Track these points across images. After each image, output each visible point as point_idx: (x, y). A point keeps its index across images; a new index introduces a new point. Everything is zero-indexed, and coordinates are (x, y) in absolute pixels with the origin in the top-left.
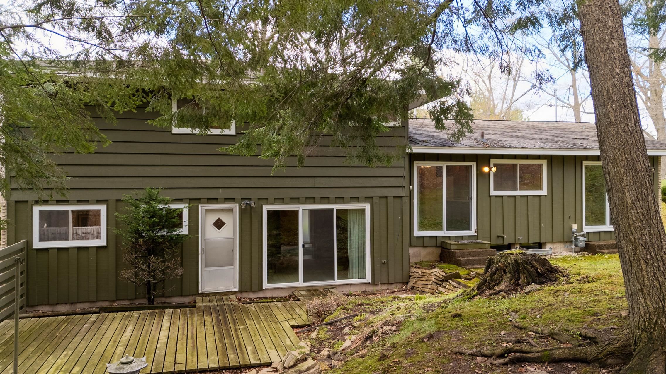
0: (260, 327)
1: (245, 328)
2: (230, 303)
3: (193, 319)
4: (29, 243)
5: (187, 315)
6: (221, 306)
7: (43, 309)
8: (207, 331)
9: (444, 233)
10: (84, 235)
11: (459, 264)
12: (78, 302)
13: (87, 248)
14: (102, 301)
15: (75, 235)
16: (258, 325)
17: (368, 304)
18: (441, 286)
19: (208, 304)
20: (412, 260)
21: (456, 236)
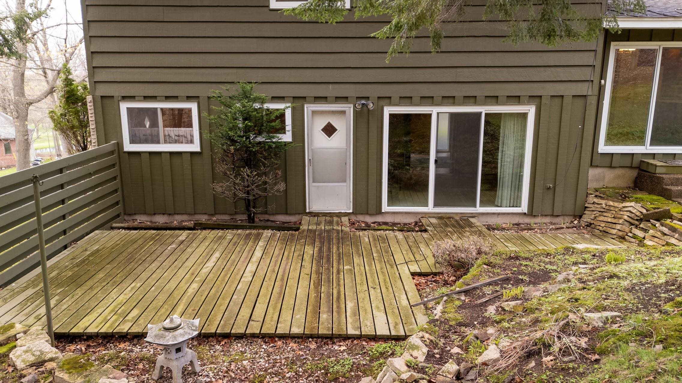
0: (370, 270)
1: (350, 270)
2: (340, 228)
3: (290, 249)
4: (120, 145)
5: (286, 241)
6: (329, 231)
7: (141, 219)
8: (302, 269)
9: (646, 148)
10: (176, 138)
11: (667, 195)
12: (175, 214)
13: (180, 153)
14: (200, 214)
15: (167, 137)
16: (369, 266)
17: (526, 259)
18: (637, 227)
19: (314, 227)
20: (592, 185)
21: (663, 154)
